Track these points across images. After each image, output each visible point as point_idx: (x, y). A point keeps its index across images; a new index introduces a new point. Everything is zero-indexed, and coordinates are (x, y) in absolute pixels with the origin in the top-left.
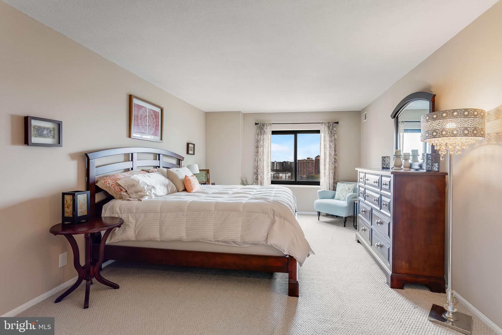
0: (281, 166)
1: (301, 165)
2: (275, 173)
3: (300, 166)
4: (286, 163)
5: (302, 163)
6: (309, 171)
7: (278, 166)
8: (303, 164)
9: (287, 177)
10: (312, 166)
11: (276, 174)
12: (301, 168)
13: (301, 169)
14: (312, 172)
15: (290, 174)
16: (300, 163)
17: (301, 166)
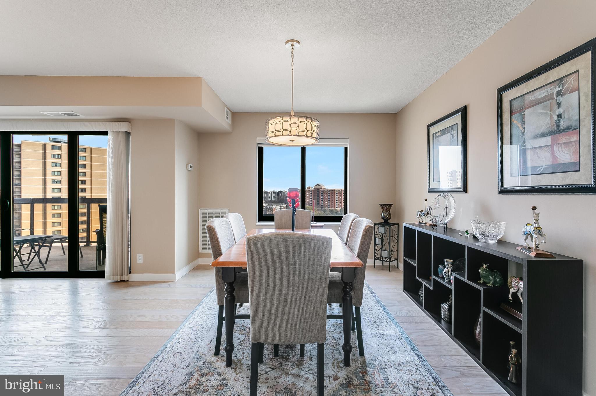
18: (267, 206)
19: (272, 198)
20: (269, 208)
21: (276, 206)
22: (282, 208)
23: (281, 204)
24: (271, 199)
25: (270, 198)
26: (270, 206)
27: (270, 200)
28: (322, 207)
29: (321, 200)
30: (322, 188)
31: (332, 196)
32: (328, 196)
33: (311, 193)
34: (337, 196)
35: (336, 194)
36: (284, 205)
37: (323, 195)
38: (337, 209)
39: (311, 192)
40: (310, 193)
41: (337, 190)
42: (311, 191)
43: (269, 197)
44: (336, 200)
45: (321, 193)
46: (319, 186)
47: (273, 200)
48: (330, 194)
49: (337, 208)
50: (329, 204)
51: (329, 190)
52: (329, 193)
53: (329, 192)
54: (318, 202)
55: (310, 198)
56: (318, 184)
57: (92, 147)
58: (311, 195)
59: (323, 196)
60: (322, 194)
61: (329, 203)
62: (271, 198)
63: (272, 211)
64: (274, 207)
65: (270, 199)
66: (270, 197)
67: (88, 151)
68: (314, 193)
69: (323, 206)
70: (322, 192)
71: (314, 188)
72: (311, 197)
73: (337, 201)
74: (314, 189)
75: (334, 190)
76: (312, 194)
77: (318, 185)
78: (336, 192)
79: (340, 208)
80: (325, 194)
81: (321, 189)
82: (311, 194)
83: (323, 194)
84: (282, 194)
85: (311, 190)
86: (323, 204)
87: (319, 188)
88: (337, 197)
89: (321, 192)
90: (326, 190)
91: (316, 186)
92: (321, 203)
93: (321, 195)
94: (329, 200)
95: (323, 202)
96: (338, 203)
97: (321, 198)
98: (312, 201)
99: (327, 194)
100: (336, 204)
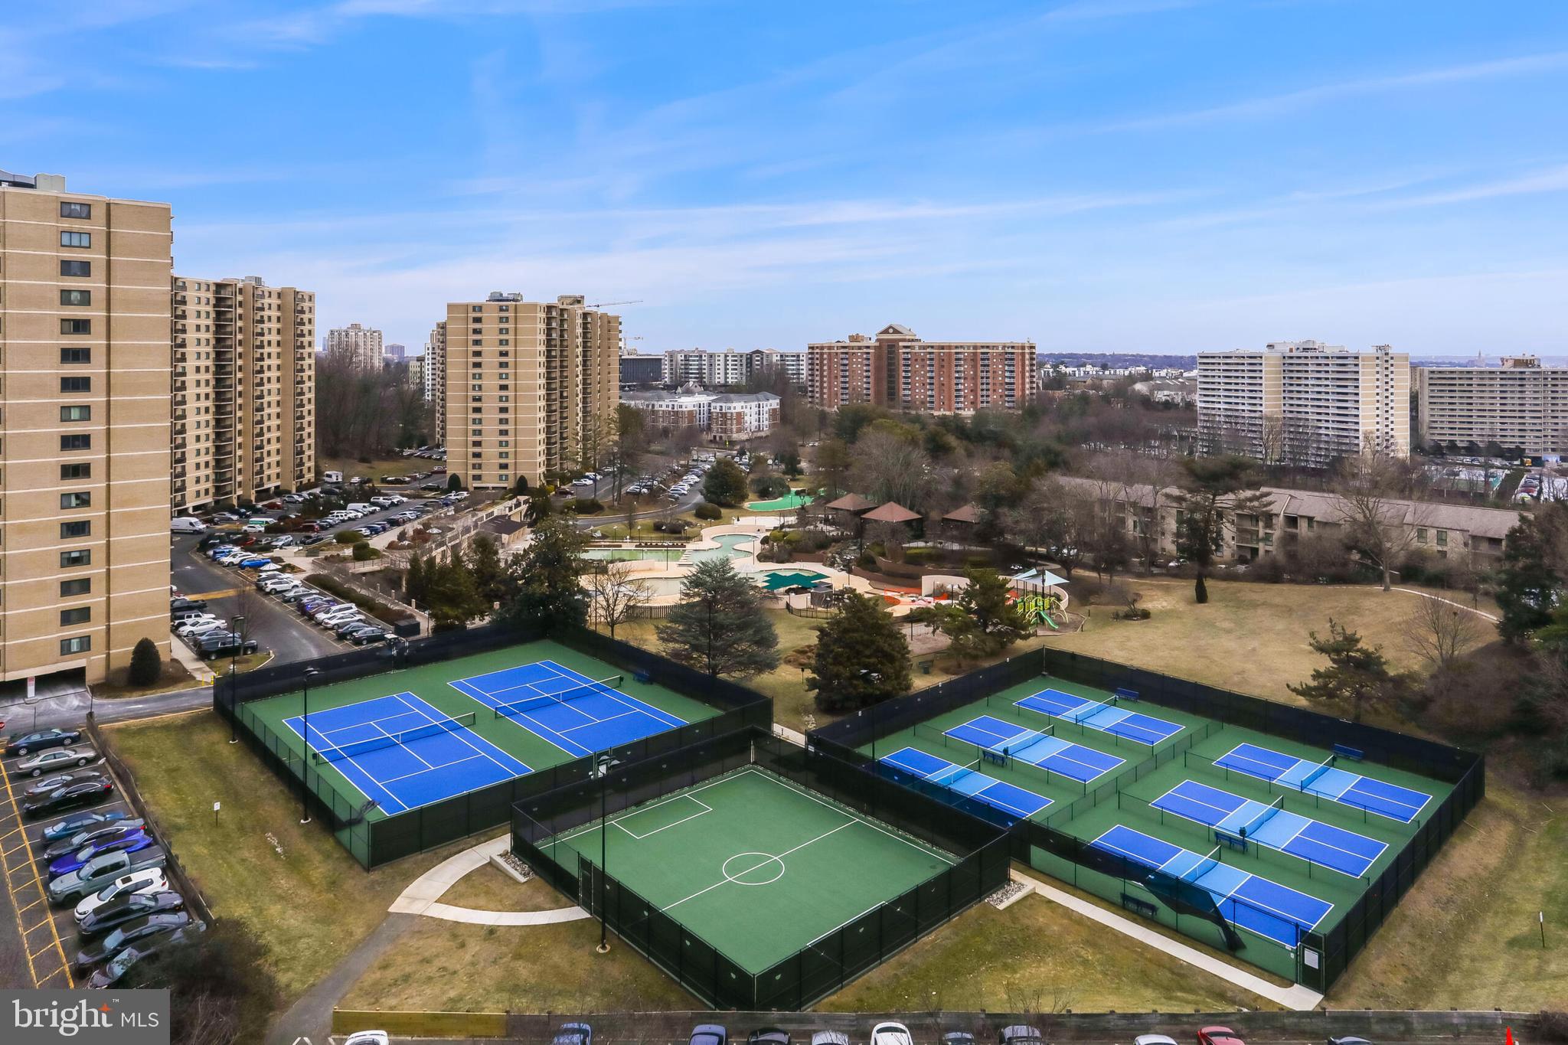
0: (744, 371)
1: (822, 365)
2: (714, 401)
3: (817, 367)
4: (762, 358)
5: (825, 356)
6: (854, 389)
7: (729, 371)
8: (830, 360)
9: (766, 416)
10: (865, 368)
11: (718, 405)
12: (822, 376)
13: (822, 382)
14: (865, 392)
15: (778, 401)
16: (818, 356)
17: (822, 371)
18: (713, 405)
19: (729, 376)
20: (718, 410)
21: (742, 404)
22: (766, 409)
23: (760, 396)
24: (726, 378)
25: (722, 376)
26: (724, 405)
27: (722, 381)
28: (905, 408)
29: (903, 380)
30: (904, 340)
31: (943, 366)
32: (928, 368)
33: (868, 359)
34: (959, 369)
35: (956, 359)
36: (771, 401)
37: (908, 365)
38: (959, 412)
39: (868, 353)
40: (865, 356)
41: (961, 347)
42: (865, 350)
43: (717, 371)
44: (957, 381)
45: (903, 356)
46: (896, 332)
47: (730, 381)
48: (933, 362)
49: (958, 409)
50: (933, 396)
51: (932, 347)
52: (932, 356)
53: (930, 353)
54: (893, 388)
55: (865, 374)
56: (891, 327)
57: (113, 200)
58: (868, 365)
59: (910, 368)
60: (905, 359)
61: (929, 393)
62: (726, 374)
63: (729, 422)
64: (737, 406)
65: (719, 379)
66: (722, 371)
67: (98, 213)
68: (878, 357)
69: (909, 402)
70: (907, 353)
71: (877, 340)
72: (867, 371)
73: (960, 387)
74: (877, 344)
75: (950, 347)
76: (871, 362)
77: (891, 331)
78: (957, 353)
79: (969, 410)
80: (916, 360)
81: (901, 344)
82: (865, 362)
83: (908, 359)
84: (762, 363)
85: (868, 347)
86: (908, 395)
87: (894, 340)
88: (957, 372)
89: (904, 353)
90: (920, 347)
91: (886, 332)
92: (903, 392)
93: (901, 371)
94: (932, 381)
95: (909, 389)
96: (962, 393)
97: (904, 374)
98: (870, 386)
99: (923, 360)
100: (956, 396)
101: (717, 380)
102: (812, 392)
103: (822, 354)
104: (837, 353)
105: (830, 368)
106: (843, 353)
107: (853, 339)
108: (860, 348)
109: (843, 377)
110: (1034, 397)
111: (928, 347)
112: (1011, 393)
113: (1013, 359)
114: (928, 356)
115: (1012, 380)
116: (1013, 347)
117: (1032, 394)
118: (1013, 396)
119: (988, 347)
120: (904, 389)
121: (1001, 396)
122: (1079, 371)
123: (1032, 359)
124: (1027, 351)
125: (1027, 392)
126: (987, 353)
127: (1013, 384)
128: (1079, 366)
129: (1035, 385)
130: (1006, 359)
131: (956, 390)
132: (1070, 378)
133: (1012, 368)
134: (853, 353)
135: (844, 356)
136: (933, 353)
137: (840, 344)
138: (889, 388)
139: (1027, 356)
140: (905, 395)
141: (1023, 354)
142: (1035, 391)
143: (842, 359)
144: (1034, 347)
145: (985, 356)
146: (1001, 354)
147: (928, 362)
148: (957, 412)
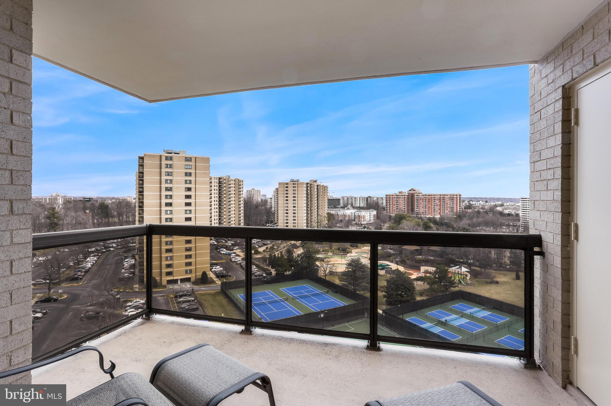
0: (365, 203)
1: (390, 201)
2: (356, 212)
4: (371, 199)
5: (391, 198)
6: (400, 208)
7: (361, 203)
8: (392, 199)
9: (372, 216)
10: (404, 202)
13: (390, 206)
14: (404, 209)
15: (376, 212)
16: (388, 198)
17: (390, 203)
18: (356, 213)
19: (361, 204)
20: (357, 215)
21: (365, 213)
22: (372, 214)
23: (370, 210)
24: (360, 205)
25: (359, 204)
26: (359, 213)
27: (359, 206)
28: (417, 214)
29: (416, 206)
30: (417, 193)
31: (429, 201)
32: (424, 202)
33: (405, 199)
34: (435, 202)
35: (434, 199)
36: (374, 212)
38: (435, 216)
39: (405, 197)
40: (404, 198)
41: (436, 195)
42: (404, 196)
43: (357, 203)
44: (434, 206)
45: (416, 198)
46: (414, 190)
47: (361, 206)
48: (426, 200)
49: (434, 215)
50: (426, 211)
51: (426, 195)
52: (426, 198)
53: (425, 197)
56: (412, 189)
57: (197, 156)
58: (405, 201)
59: (418, 202)
60: (417, 199)
61: (425, 210)
62: (360, 203)
63: (361, 218)
64: (363, 213)
65: (358, 205)
66: (359, 203)
67: (193, 160)
68: (408, 198)
69: (418, 213)
70: (418, 197)
72: (404, 203)
73: (435, 208)
74: (408, 194)
75: (432, 195)
76: (406, 200)
77: (412, 190)
78: (434, 197)
79: (438, 215)
80: (420, 199)
81: (415, 194)
83: (418, 199)
84: (371, 200)
85: (405, 195)
87: (413, 193)
88: (434, 203)
89: (417, 197)
90: (422, 195)
91: (411, 190)
92: (416, 210)
93: (415, 201)
94: (425, 206)
95: (418, 209)
96: (436, 210)
97: (416, 204)
98: (405, 207)
99: (423, 199)
100: (434, 211)
101: (357, 205)
102: (387, 209)
103: (390, 197)
104: (395, 197)
105: (392, 202)
106: (396, 197)
107: (400, 193)
108: (402, 196)
109: (396, 205)
110: (461, 211)
111: (425, 195)
112: (452, 210)
113: (453, 199)
114: (424, 198)
115: (453, 206)
116: (453, 195)
117: (460, 210)
118: (453, 211)
119: (445, 195)
120: (416, 209)
121: (449, 211)
122: (477, 203)
123: (460, 199)
124: (458, 196)
125: (458, 210)
126: (444, 197)
127: (453, 207)
128: (477, 202)
129: (461, 208)
130: (451, 199)
131: (434, 209)
132: (474, 206)
133: (453, 202)
134: (400, 197)
135: (397, 198)
136: (426, 197)
137: (395, 194)
138: (412, 208)
139: (458, 198)
140: (417, 211)
141: (457, 197)
142: (461, 210)
143: (396, 199)
144: (461, 195)
145: (444, 198)
146: (449, 197)
147: (424, 200)
148: (434, 216)
